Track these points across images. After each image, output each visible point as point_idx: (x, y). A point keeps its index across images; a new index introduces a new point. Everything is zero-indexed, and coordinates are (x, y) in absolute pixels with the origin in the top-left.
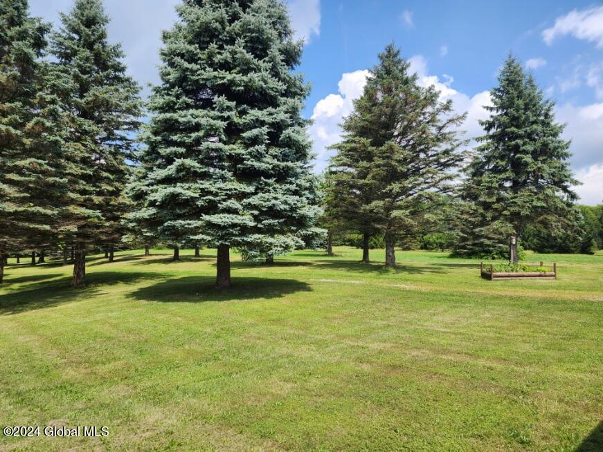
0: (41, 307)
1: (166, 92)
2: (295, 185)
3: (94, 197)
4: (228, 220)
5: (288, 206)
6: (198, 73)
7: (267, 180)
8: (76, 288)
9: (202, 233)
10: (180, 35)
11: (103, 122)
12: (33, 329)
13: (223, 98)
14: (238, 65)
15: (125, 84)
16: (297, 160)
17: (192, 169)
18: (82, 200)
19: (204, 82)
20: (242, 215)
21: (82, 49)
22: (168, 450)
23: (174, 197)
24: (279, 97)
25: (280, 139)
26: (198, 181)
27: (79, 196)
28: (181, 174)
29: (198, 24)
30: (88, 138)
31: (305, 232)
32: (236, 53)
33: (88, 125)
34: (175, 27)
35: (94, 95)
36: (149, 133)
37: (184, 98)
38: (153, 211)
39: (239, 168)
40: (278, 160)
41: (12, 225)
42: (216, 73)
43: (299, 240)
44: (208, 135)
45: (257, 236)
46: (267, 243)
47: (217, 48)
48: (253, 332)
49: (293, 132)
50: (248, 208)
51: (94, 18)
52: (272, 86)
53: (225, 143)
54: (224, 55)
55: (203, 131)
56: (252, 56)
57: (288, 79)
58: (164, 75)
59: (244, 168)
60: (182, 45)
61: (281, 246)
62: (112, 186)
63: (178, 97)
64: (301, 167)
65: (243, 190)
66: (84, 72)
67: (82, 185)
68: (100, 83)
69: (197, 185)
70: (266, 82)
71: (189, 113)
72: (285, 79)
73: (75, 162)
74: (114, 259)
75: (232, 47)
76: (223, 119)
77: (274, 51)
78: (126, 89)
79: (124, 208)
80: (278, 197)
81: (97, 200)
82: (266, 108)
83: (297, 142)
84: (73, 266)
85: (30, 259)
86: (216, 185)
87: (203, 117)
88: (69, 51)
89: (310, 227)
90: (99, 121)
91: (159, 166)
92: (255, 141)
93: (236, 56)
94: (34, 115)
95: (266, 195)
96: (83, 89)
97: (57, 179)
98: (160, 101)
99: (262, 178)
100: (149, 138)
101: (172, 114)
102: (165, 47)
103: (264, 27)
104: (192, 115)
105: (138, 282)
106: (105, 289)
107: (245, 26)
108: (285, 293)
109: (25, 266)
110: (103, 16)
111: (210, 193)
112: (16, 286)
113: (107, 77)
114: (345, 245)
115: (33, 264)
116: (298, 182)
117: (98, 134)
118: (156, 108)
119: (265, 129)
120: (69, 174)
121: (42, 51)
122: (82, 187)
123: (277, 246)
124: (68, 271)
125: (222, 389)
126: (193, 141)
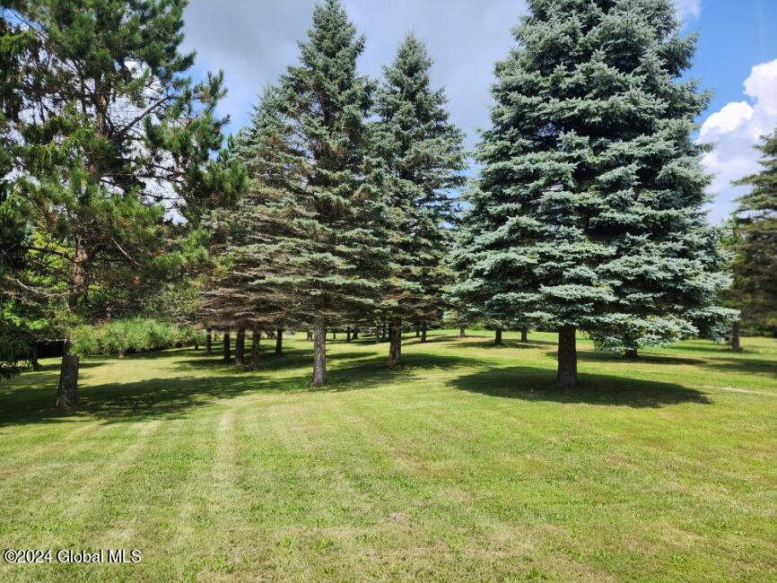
0: (362, 388)
1: (498, 135)
2: (681, 243)
3: (412, 268)
4: (575, 293)
5: (669, 274)
6: (539, 107)
7: (635, 237)
8: (392, 369)
9: (541, 310)
10: (518, 63)
11: (423, 181)
12: (359, 410)
13: (572, 134)
14: (595, 87)
15: (448, 133)
16: (686, 205)
17: (529, 229)
18: (401, 271)
19: (546, 118)
20: (597, 286)
21: (404, 102)
22: (530, 580)
23: (505, 264)
24: (656, 120)
25: (658, 177)
26: (537, 244)
27: (399, 266)
28: (514, 236)
29: (541, 43)
30: (408, 201)
31: (698, 313)
32: (593, 71)
33: (409, 186)
34: (510, 55)
35: (416, 152)
36: (477, 189)
37: (521, 140)
38: (480, 282)
39: (593, 223)
40: (653, 208)
41: (340, 298)
42: (563, 104)
43: (689, 325)
44: (550, 183)
45: (619, 316)
46: (635, 326)
47: (565, 70)
48: (619, 451)
49: (679, 166)
50: (605, 277)
51: (417, 64)
52: (646, 106)
53: (573, 191)
54: (576, 77)
55: (544, 178)
56: (617, 71)
57: (671, 91)
58: (496, 117)
59: (599, 222)
60: (520, 77)
61: (657, 333)
62: (430, 254)
63: (513, 140)
64: (692, 216)
65: (599, 252)
66: (405, 127)
67: (402, 254)
68: (420, 137)
69: (535, 249)
70: (635, 103)
71: (526, 159)
72: (666, 92)
73: (395, 229)
74: (427, 339)
75: (587, 64)
76: (571, 160)
77: (650, 56)
78: (448, 140)
79: (443, 279)
80: (654, 261)
81: (416, 270)
82: (635, 137)
83: (687, 178)
84: (388, 344)
85: (346, 335)
86: (560, 247)
87: (544, 161)
88: (390, 107)
89: (708, 305)
90: (418, 181)
91: (487, 229)
92: (616, 185)
93: (593, 75)
94: (360, 183)
95: (634, 259)
96: (405, 147)
97: (381, 249)
98: (491, 148)
99: (628, 234)
100: (477, 194)
101: (506, 163)
102: (498, 82)
103: (636, 27)
104: (530, 161)
105: (457, 369)
106: (420, 373)
107: (607, 32)
108: (664, 402)
109: (341, 342)
110: (426, 60)
111: (553, 258)
112: (336, 362)
113: (429, 130)
114: (762, 335)
115: (348, 341)
116: (687, 237)
117: (417, 195)
118: (485, 158)
119: (634, 167)
120: (389, 243)
121: (368, 112)
122: (403, 256)
123: (651, 332)
124: (383, 349)
125: (587, 521)
126: (531, 192)
